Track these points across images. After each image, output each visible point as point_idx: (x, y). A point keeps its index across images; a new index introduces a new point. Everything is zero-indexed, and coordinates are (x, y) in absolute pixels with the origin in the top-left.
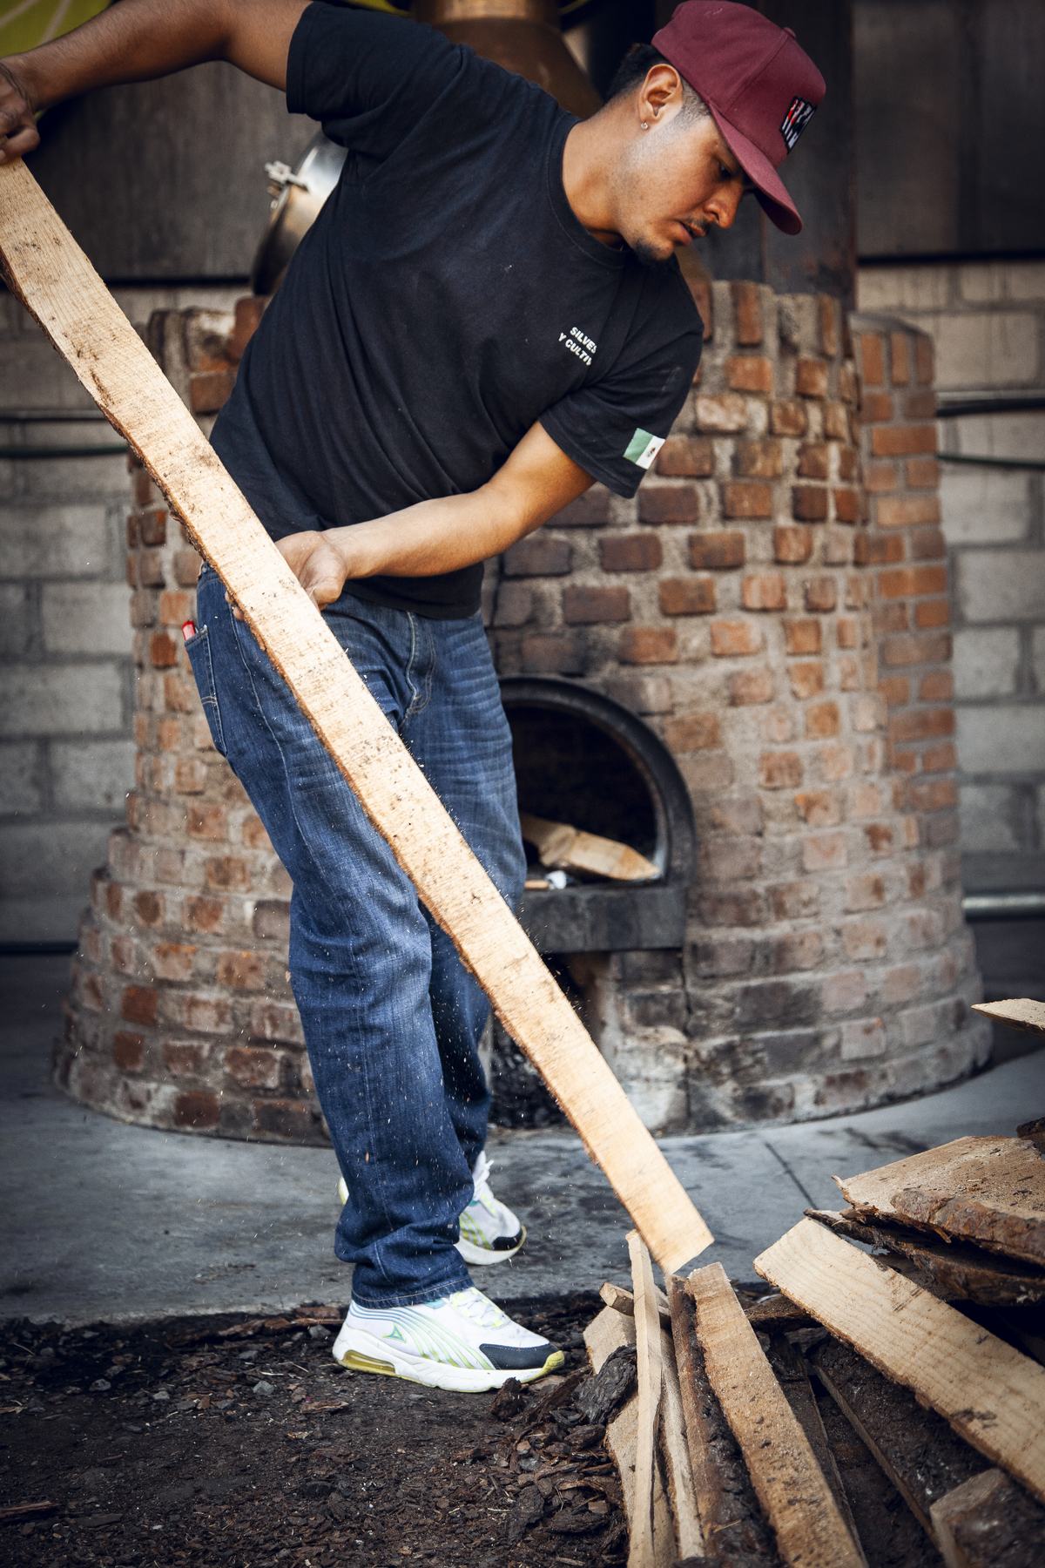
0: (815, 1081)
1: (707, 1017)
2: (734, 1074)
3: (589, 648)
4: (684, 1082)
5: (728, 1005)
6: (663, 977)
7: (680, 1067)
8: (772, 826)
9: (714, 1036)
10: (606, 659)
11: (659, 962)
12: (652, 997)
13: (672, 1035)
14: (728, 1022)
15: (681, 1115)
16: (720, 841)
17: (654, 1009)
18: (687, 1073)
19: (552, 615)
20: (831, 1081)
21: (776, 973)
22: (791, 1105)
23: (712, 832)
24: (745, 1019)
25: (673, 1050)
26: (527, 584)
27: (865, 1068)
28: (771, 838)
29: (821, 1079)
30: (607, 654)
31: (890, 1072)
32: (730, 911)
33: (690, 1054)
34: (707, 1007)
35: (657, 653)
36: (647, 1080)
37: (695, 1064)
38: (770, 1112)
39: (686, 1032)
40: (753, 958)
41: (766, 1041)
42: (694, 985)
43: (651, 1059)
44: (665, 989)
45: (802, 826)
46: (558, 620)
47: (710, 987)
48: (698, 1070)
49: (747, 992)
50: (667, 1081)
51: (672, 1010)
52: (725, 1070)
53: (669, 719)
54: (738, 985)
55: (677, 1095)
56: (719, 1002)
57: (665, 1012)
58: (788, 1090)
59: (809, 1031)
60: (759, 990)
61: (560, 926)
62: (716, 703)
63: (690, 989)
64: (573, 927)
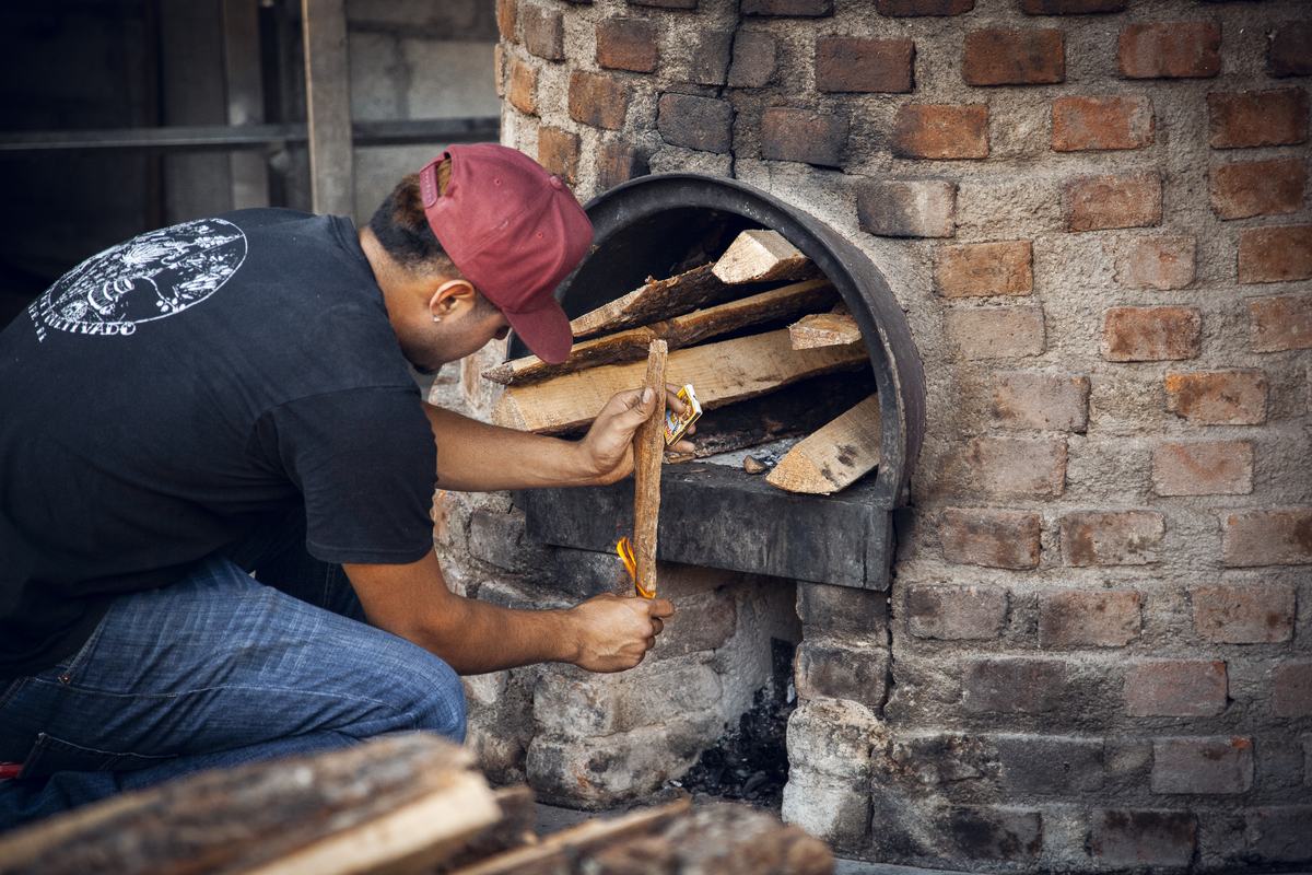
0: (1085, 818)
1: (917, 696)
2: (943, 785)
3: (850, 129)
4: (864, 783)
5: (955, 685)
6: (862, 628)
7: (860, 761)
8: (1104, 421)
9: (924, 725)
10: (875, 147)
11: (857, 606)
12: (836, 654)
13: (857, 713)
14: (951, 708)
15: (857, 830)
16: (1003, 437)
17: (837, 672)
18: (868, 773)
19: (801, 77)
20: (1115, 821)
21: (1046, 647)
22: (1036, 845)
23: (993, 423)
24: (978, 708)
25: (852, 735)
26: (772, 27)
27: (1200, 810)
28: (1100, 440)
29: (1098, 814)
30: (876, 140)
31: (1252, 823)
32: (988, 545)
33: (879, 745)
34: (919, 681)
35: (952, 144)
36: (816, 770)
37: (881, 762)
38: (996, 851)
39: (880, 713)
40: (1007, 619)
41: (1005, 746)
42: (904, 646)
43: (821, 743)
44: (863, 646)
45: (1175, 425)
46: (810, 85)
47: (925, 653)
48: (886, 771)
49: (982, 669)
50: (842, 778)
51: (862, 678)
52: (929, 777)
53: (948, 247)
54: (972, 656)
55: (851, 800)
56: (939, 677)
57: (852, 680)
58: (1030, 824)
59: (1096, 740)
60: (1005, 669)
61: (730, 532)
62: (1038, 227)
63: (898, 653)
64: (747, 537)
